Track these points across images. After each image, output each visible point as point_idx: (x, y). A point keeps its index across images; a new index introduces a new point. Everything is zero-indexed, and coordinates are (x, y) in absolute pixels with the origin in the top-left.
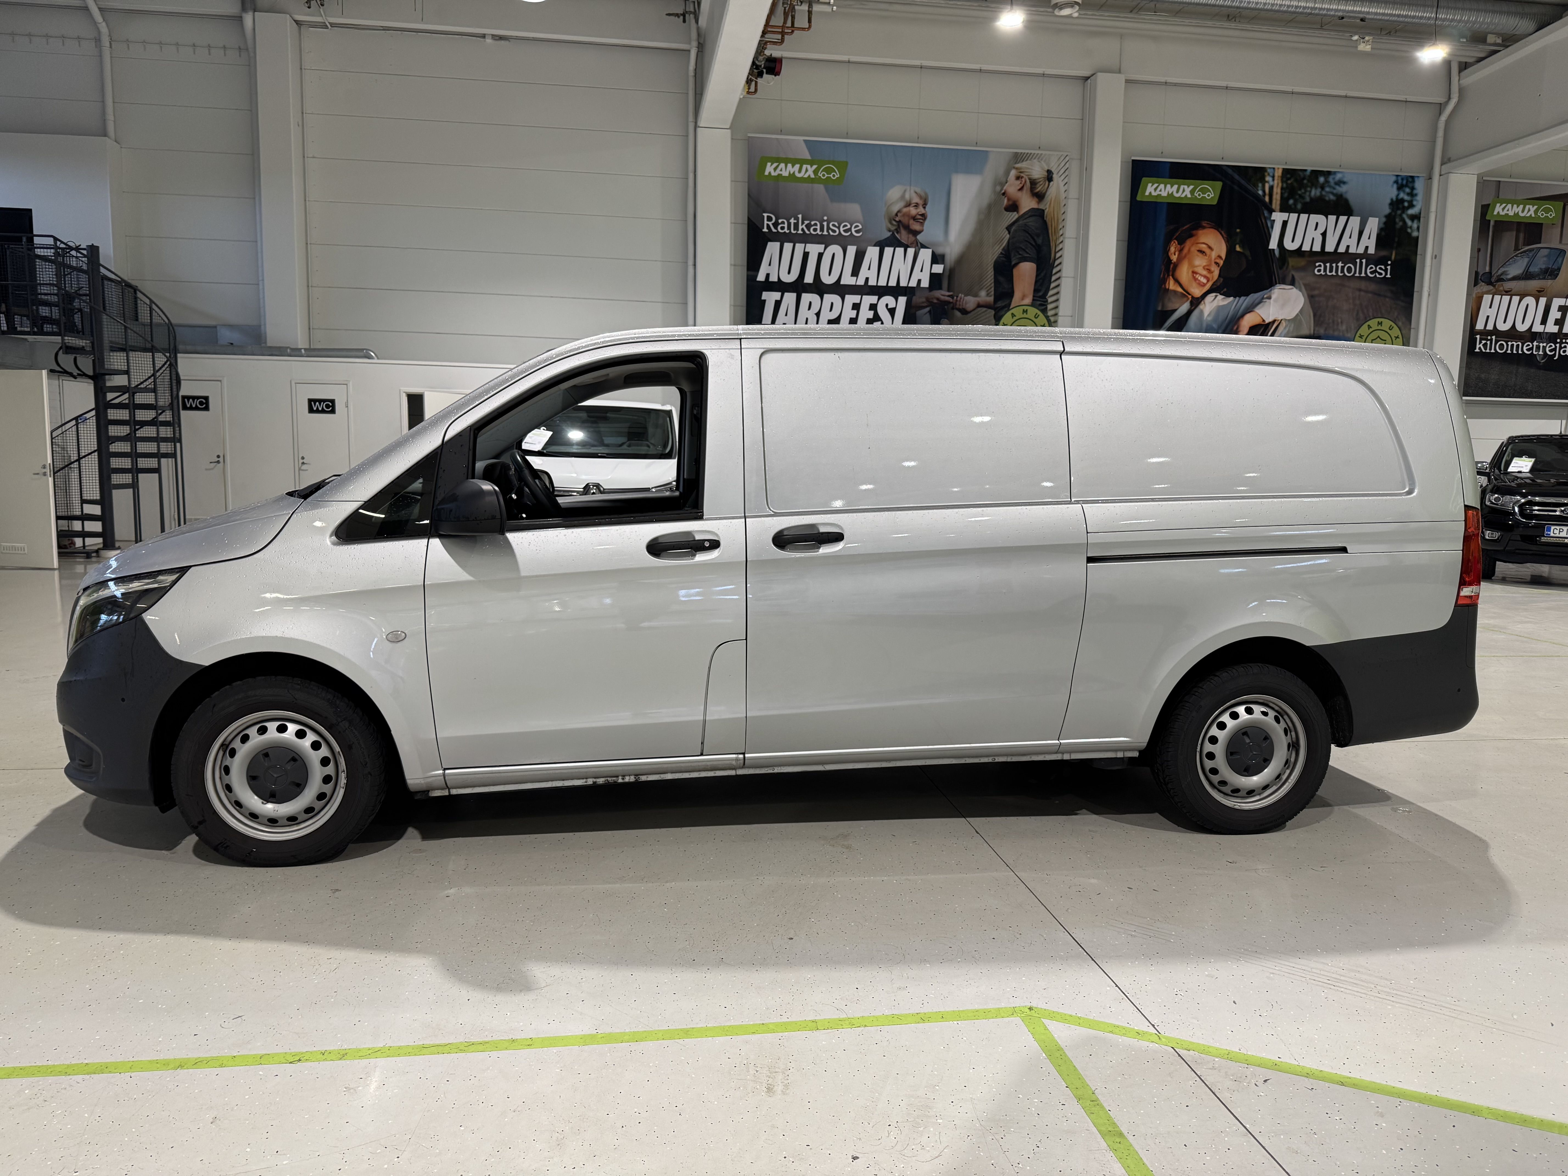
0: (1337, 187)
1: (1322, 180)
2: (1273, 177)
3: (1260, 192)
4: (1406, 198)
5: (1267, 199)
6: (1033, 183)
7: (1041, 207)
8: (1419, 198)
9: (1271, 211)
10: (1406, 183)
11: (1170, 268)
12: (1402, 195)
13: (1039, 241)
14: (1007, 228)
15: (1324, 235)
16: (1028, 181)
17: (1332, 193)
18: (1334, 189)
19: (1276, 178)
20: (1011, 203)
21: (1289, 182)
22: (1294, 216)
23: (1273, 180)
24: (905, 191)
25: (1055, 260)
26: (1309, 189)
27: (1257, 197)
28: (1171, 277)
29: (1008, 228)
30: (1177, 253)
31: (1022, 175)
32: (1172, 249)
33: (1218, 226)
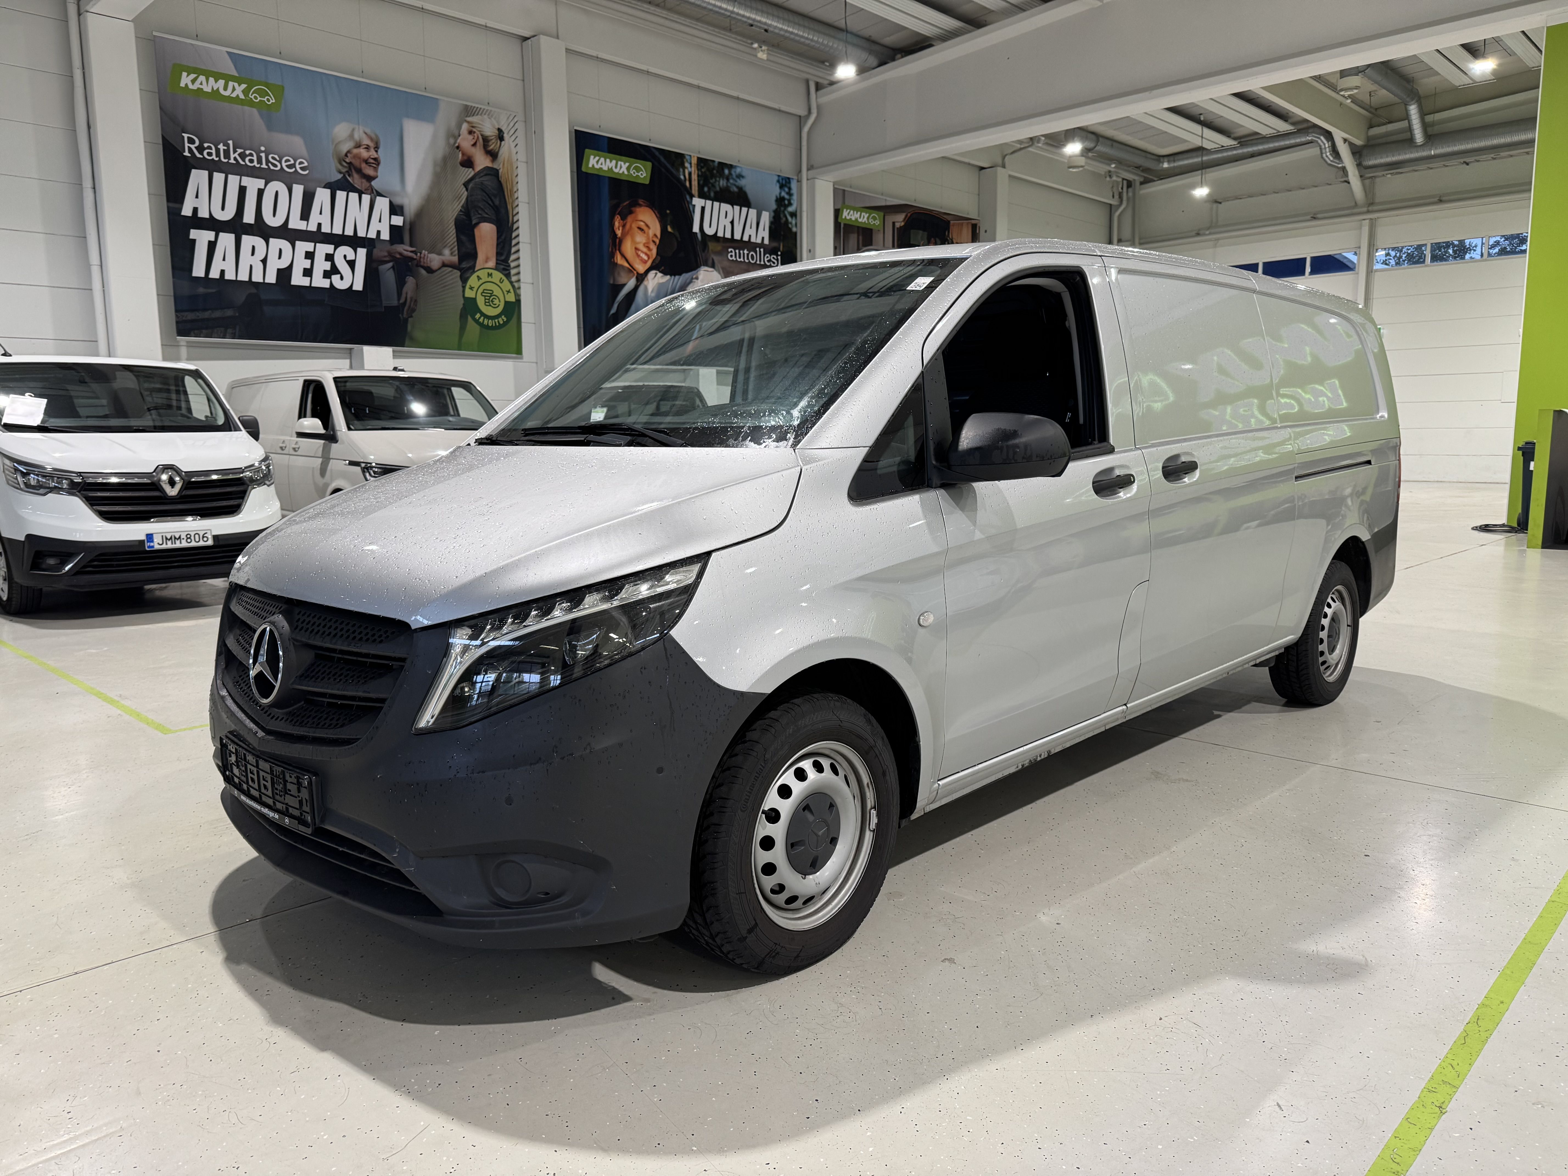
0: (738, 180)
1: (726, 171)
2: (691, 164)
3: (682, 177)
4: (787, 197)
5: (688, 184)
6: (486, 140)
7: (495, 166)
8: (795, 197)
9: (692, 196)
10: (784, 183)
11: (616, 243)
12: (783, 194)
13: (497, 202)
14: (464, 184)
15: (732, 222)
16: (480, 137)
17: (735, 185)
18: (736, 181)
19: (693, 165)
20: (465, 158)
21: (703, 170)
22: (709, 203)
23: (691, 167)
24: (353, 130)
25: (513, 223)
26: (718, 179)
27: (679, 180)
28: (618, 252)
29: (466, 185)
30: (621, 228)
31: (474, 130)
32: (617, 224)
33: (652, 206)
